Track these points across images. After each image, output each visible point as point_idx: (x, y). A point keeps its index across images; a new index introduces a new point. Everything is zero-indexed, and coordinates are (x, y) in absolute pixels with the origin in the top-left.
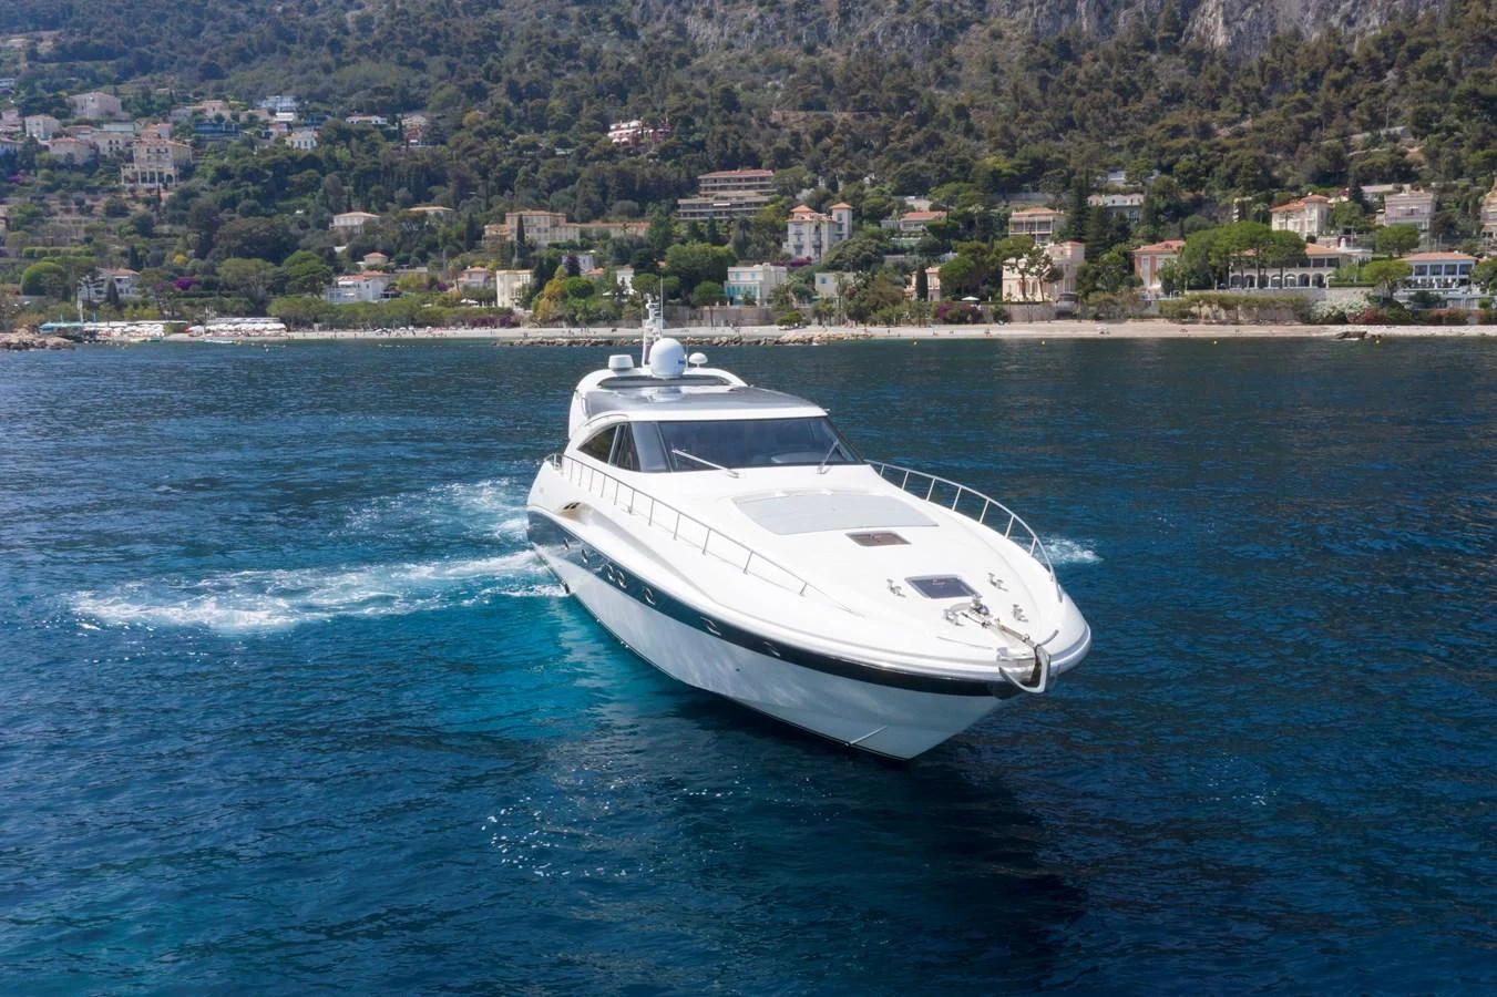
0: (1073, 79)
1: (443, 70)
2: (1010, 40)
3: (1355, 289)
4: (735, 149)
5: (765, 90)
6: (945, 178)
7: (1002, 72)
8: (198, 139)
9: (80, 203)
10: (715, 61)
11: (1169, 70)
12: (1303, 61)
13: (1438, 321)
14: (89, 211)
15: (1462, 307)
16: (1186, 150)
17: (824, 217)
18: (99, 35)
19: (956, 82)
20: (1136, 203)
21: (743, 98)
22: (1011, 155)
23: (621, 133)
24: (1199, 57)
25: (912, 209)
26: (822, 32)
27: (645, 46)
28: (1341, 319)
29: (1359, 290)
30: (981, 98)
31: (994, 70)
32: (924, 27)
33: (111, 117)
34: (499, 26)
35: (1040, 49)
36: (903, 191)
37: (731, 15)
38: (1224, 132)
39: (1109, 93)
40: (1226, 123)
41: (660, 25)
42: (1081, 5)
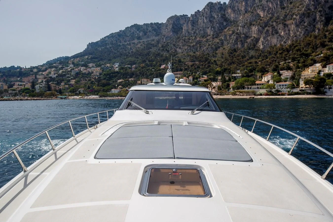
0: (235, 55)
1: (141, 58)
2: (226, 49)
3: (264, 89)
4: (178, 68)
5: (186, 59)
6: (210, 72)
7: (224, 55)
8: (103, 69)
9: (85, 79)
10: (180, 55)
11: (252, 53)
12: (275, 50)
13: (279, 95)
14: (86, 80)
15: (285, 92)
17: (187, 79)
18: (96, 56)
19: (216, 57)
20: (240, 75)
21: (182, 60)
22: (221, 68)
23: (163, 67)
24: (257, 50)
25: (204, 77)
26: (197, 49)
27: (170, 53)
28: (261, 95)
29: (265, 89)
30: (219, 59)
31: (223, 54)
32: (212, 48)
33: (93, 67)
35: (230, 51)
36: (202, 75)
37: (183, 48)
38: (260, 63)
39: (240, 57)
40: (259, 61)
41: (173, 50)
42: (239, 43)
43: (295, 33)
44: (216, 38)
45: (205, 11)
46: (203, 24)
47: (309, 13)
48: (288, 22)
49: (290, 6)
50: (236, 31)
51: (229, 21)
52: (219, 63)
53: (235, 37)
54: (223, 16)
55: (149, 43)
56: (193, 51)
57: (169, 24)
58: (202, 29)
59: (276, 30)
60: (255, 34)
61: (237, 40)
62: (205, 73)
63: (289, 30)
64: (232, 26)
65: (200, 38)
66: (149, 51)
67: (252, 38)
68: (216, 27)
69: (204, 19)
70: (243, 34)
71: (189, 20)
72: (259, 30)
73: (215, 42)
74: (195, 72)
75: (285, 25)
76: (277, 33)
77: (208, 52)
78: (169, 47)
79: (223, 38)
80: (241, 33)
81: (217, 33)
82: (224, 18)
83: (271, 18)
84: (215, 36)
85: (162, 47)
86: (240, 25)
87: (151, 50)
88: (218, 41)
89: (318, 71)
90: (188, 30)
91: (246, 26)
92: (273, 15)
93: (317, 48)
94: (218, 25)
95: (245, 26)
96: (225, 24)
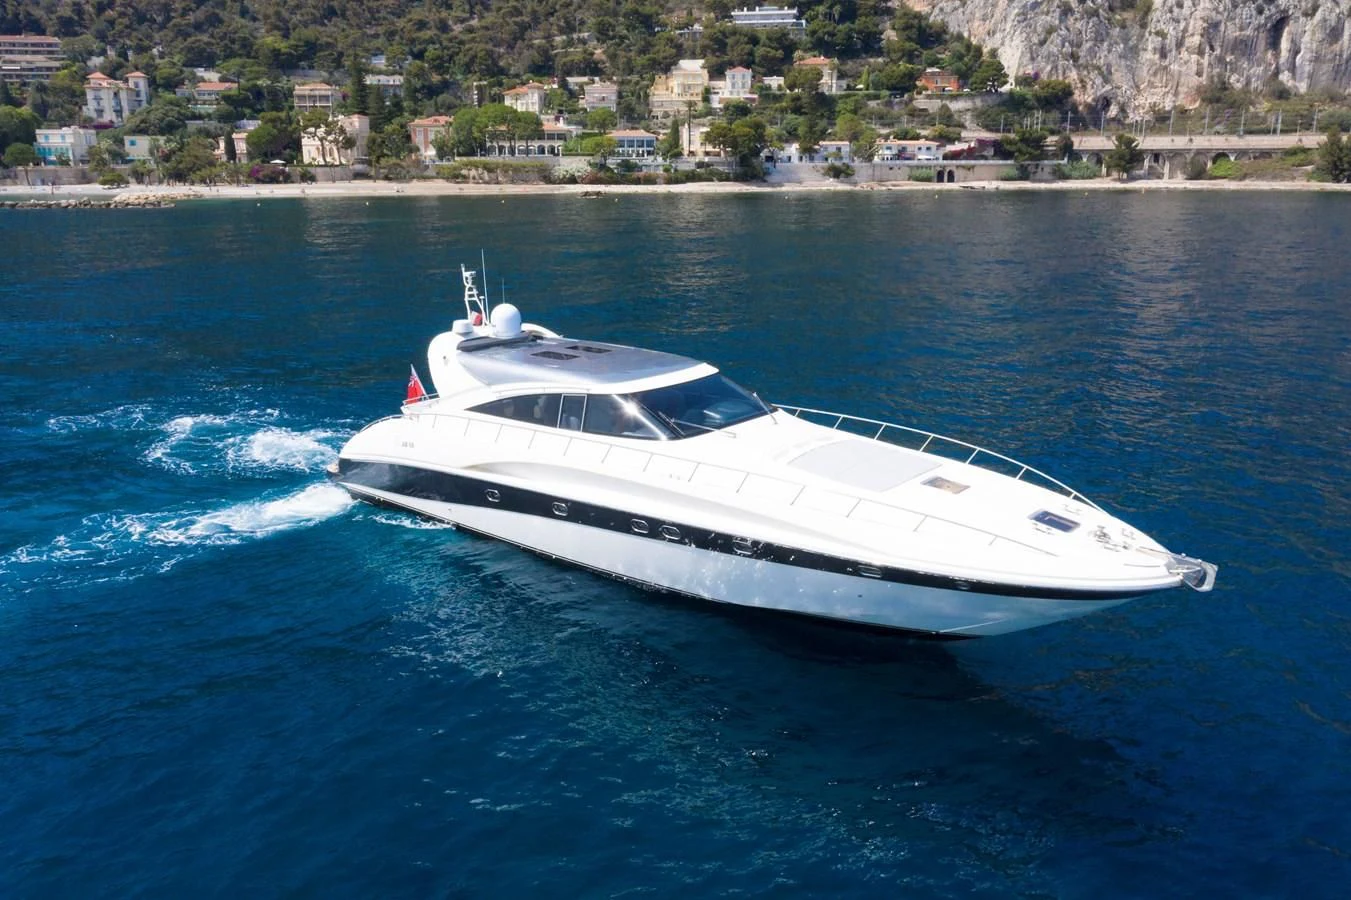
3: (579, 158)
4: (16, 15)
15: (652, 171)
16: (431, 41)
17: (120, 84)
20: (397, 83)
25: (203, 80)
29: (583, 158)
36: (192, 64)
38: (458, 28)
89: (700, 90)
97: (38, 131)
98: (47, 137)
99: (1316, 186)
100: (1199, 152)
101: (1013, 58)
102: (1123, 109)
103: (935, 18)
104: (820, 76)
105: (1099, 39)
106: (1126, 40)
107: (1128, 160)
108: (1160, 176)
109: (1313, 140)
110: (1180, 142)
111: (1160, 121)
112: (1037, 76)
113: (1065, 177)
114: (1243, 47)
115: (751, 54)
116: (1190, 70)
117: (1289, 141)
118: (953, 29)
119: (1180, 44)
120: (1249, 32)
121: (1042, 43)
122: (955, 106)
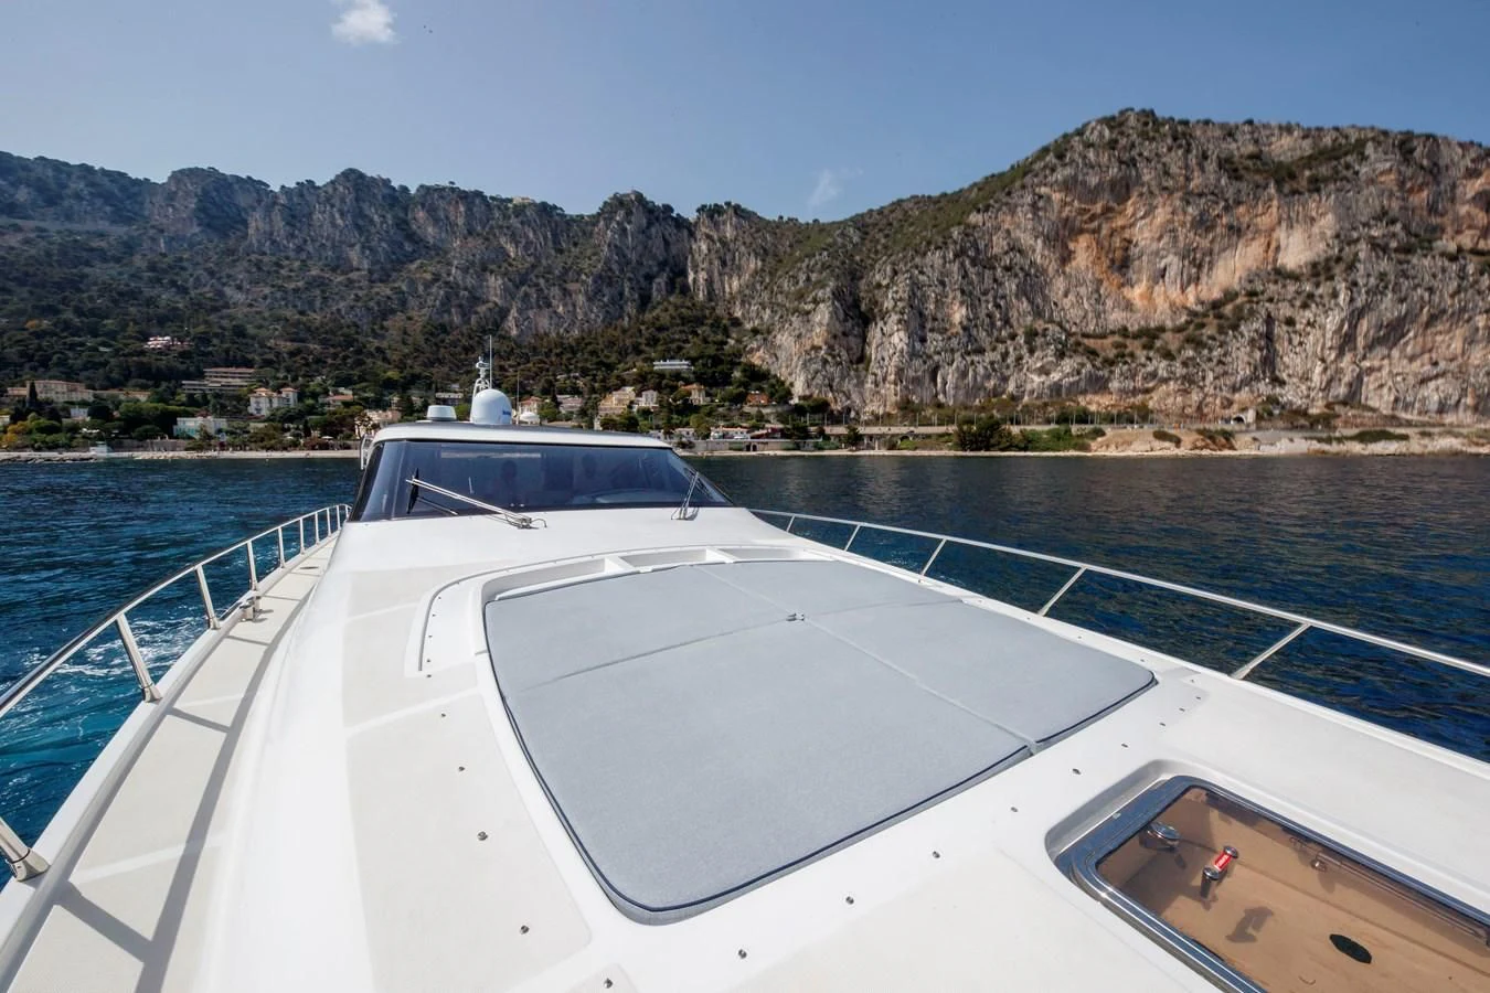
0: (443, 341)
1: (26, 295)
2: (417, 321)
4: (235, 357)
5: (268, 330)
6: (362, 379)
7: (409, 335)
10: (240, 313)
12: (545, 344)
17: (275, 394)
19: (383, 337)
21: (251, 330)
22: (401, 372)
23: (157, 342)
24: (505, 338)
25: (342, 394)
26: (311, 303)
27: (191, 299)
30: (395, 346)
31: (405, 333)
32: (369, 309)
34: (84, 276)
35: (429, 327)
36: (338, 385)
37: (254, 289)
38: (511, 370)
39: (459, 349)
40: (511, 366)
41: (207, 289)
42: (453, 310)
43: (586, 314)
44: (381, 281)
45: (335, 189)
46: (331, 230)
47: (610, 278)
48: (572, 286)
49: (573, 249)
50: (444, 275)
51: (421, 244)
52: (395, 357)
53: (442, 292)
54: (402, 224)
55: (76, 241)
56: (295, 306)
57: (180, 193)
58: (329, 244)
59: (546, 298)
60: (496, 295)
61: (447, 301)
62: (346, 382)
63: (574, 306)
64: (432, 258)
65: (322, 270)
66: (74, 271)
67: (491, 305)
68: (380, 249)
69: (333, 216)
70: (466, 289)
71: (275, 203)
72: (506, 289)
73: (378, 294)
74: (304, 376)
75: (566, 293)
76: (549, 305)
77: (356, 320)
78: (185, 274)
79: (404, 288)
80: (458, 285)
81: (382, 269)
82: (403, 230)
83: (533, 266)
84: (376, 276)
85: (152, 267)
86: (455, 262)
87: (87, 270)
88: (389, 292)
89: (628, 402)
90: (271, 234)
91: (471, 271)
92: (538, 259)
93: (627, 354)
94: (384, 245)
95: (468, 268)
96: (408, 247)
97: (178, 419)
98: (184, 422)
99: (952, 453)
100: (893, 436)
101: (799, 389)
102: (857, 413)
103: (765, 367)
104: (690, 394)
105: (843, 378)
106: (858, 377)
107: (855, 440)
108: (873, 449)
109: (952, 429)
110: (884, 430)
111: (877, 419)
112: (811, 396)
113: (821, 449)
114: (917, 381)
115: (660, 383)
116: (891, 393)
117: (942, 429)
118: (773, 373)
119: (884, 379)
120: (920, 373)
121: (813, 379)
122: (765, 411)
